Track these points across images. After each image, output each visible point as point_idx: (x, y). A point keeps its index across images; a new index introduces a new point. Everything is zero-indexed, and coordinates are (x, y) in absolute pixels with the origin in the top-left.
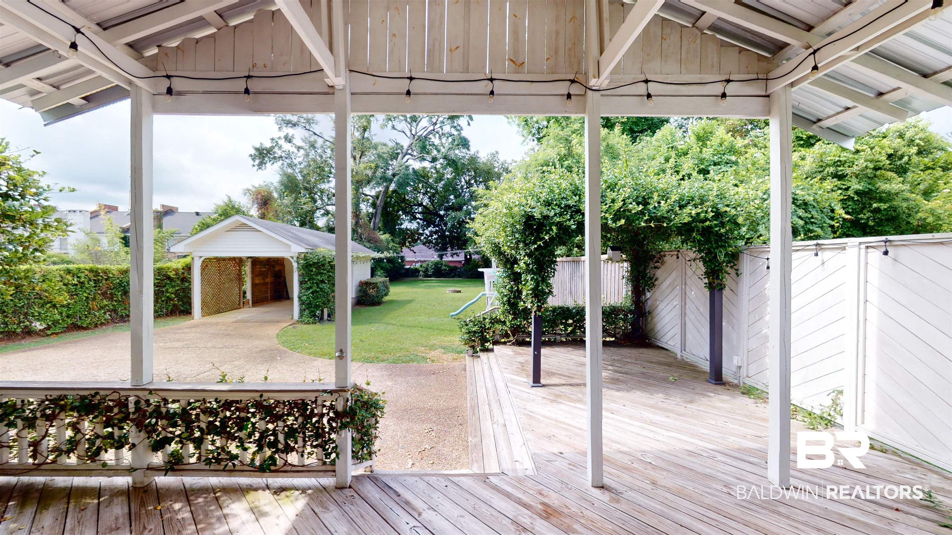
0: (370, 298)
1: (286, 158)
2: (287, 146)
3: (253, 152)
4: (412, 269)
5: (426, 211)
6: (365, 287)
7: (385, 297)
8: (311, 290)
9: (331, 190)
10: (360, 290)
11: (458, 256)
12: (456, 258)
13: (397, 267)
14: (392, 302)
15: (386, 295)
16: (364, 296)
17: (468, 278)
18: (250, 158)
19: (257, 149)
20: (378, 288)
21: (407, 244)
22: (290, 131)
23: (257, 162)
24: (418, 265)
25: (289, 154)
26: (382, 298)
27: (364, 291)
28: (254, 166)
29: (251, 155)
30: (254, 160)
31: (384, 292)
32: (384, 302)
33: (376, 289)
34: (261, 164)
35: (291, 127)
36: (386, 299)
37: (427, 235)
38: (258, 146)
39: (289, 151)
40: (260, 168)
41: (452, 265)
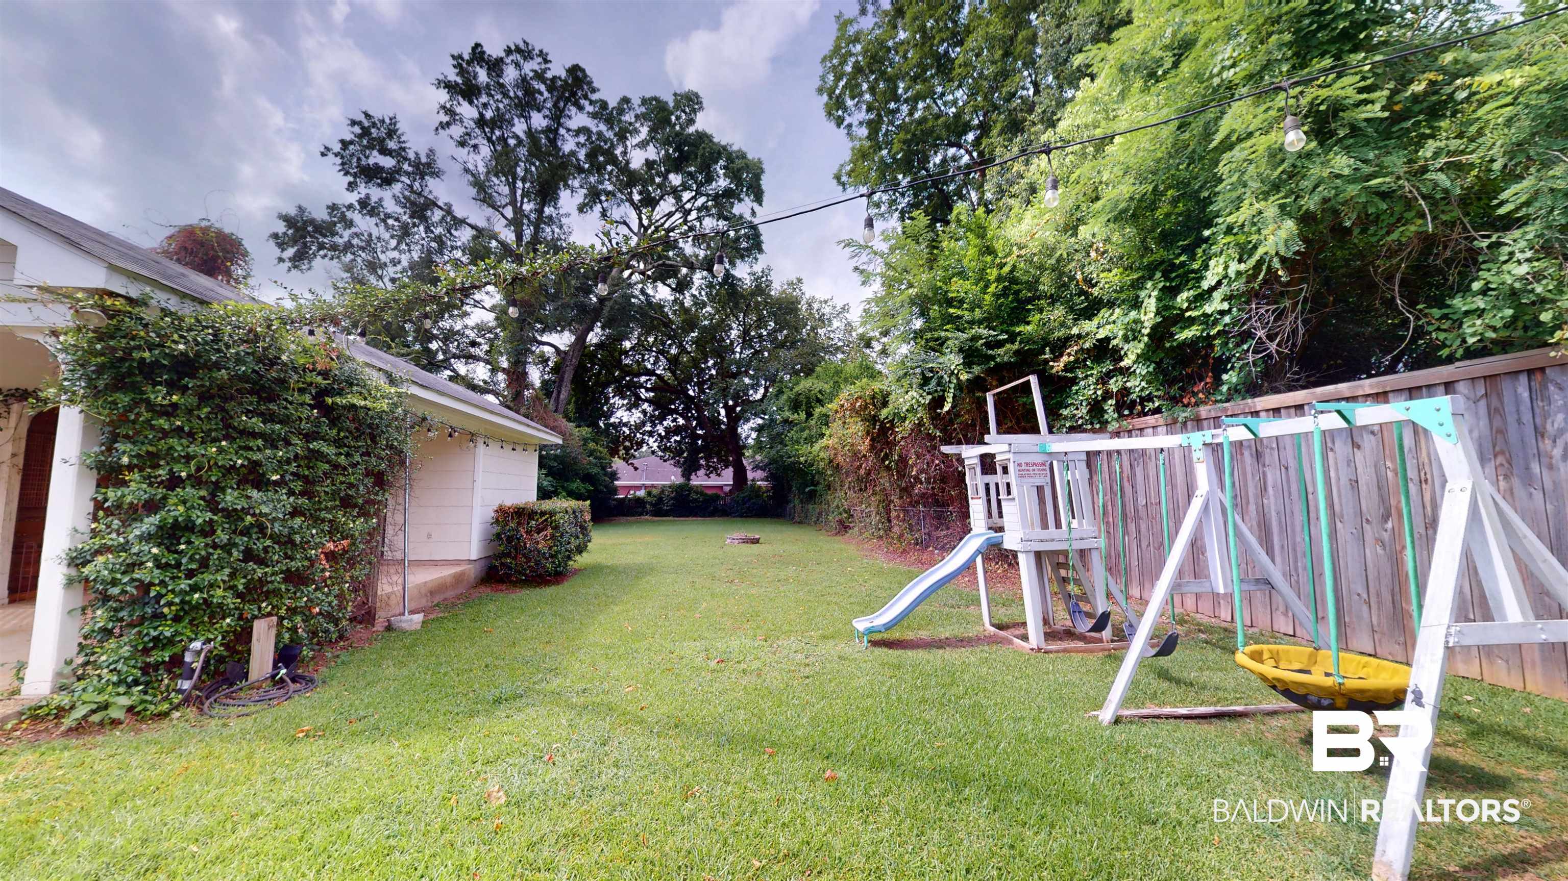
0: (529, 560)
1: (363, 249)
2: (364, 224)
3: (281, 227)
4: (630, 500)
5: (661, 387)
6: (512, 525)
7: (578, 558)
8: (150, 523)
9: (468, 332)
10: (498, 536)
11: (719, 475)
12: (714, 481)
13: (601, 492)
14: (596, 570)
15: (580, 550)
16: (508, 555)
17: (741, 516)
18: (272, 243)
19: (289, 221)
20: (556, 528)
21: (622, 452)
22: (375, 193)
23: (290, 252)
24: (641, 493)
25: (369, 242)
26: (569, 558)
27: (510, 539)
28: (281, 260)
29: (275, 236)
30: (282, 246)
31: (574, 543)
32: (576, 572)
33: (550, 531)
34: (299, 259)
35: (380, 186)
36: (581, 560)
37: (660, 435)
38: (292, 212)
39: (370, 235)
40: (295, 267)
41: (709, 492)
